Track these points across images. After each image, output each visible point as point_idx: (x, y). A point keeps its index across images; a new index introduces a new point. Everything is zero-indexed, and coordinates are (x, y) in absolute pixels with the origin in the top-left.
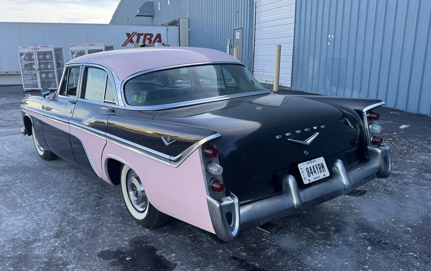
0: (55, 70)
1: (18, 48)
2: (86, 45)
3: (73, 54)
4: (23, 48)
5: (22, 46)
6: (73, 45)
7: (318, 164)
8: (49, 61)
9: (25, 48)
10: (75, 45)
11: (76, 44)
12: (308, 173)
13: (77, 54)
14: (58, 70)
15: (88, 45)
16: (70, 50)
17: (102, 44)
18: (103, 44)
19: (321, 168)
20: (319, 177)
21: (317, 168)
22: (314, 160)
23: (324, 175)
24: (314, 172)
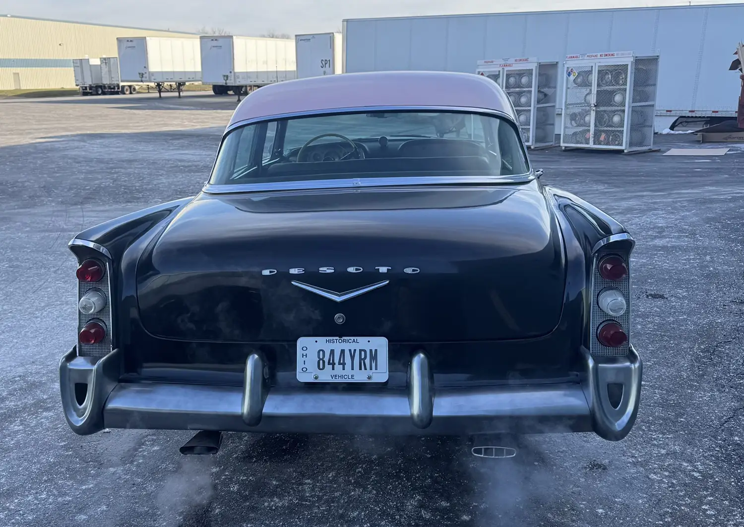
0: (532, 108)
1: (478, 64)
2: (596, 56)
3: (569, 74)
4: (485, 64)
5: (483, 61)
6: (572, 56)
7: (361, 351)
8: (524, 89)
9: (489, 64)
10: (577, 57)
11: (578, 55)
12: (321, 362)
13: (577, 74)
14: (537, 108)
15: (601, 55)
16: (566, 66)
17: (629, 52)
18: (632, 52)
19: (367, 361)
20: (350, 377)
21: (352, 357)
22: (352, 338)
23: (369, 378)
24: (340, 364)
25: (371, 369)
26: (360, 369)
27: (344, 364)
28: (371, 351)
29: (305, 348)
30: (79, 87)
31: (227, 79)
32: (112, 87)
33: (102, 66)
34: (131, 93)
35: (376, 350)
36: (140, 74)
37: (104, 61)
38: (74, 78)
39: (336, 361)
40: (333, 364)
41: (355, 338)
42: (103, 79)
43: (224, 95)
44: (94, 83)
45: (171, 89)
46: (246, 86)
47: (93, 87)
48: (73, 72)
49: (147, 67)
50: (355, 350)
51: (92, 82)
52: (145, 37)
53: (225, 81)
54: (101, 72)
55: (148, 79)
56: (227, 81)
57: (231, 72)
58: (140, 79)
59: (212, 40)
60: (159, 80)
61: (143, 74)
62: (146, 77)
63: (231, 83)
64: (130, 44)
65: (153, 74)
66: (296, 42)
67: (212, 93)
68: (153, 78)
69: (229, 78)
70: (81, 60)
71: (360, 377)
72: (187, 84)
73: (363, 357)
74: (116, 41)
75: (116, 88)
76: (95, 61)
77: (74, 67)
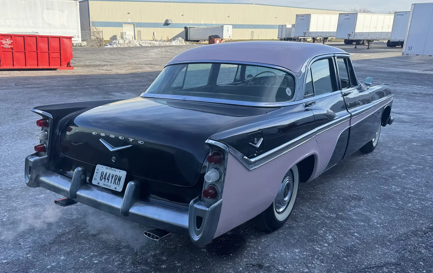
7: (116, 175)
12: (102, 177)
19: (117, 181)
20: (109, 186)
21: (112, 177)
22: (115, 169)
23: (116, 188)
24: (107, 179)
25: (117, 185)
26: (114, 184)
27: (108, 180)
28: (119, 176)
29: (98, 170)
30: (279, 39)
31: (350, 36)
32: (295, 39)
33: (292, 28)
34: (304, 42)
35: (121, 176)
36: (304, 33)
37: (294, 26)
38: (277, 34)
39: (106, 178)
40: (105, 179)
41: (116, 169)
42: (291, 35)
43: (351, 45)
44: (286, 37)
45: (320, 41)
46: (364, 40)
47: (286, 39)
48: (278, 31)
49: (308, 29)
50: (114, 175)
51: (286, 36)
52: (310, 14)
53: (348, 37)
54: (291, 32)
55: (308, 35)
56: (349, 37)
57: (352, 33)
58: (304, 36)
59: (346, 15)
60: (314, 36)
61: (306, 33)
62: (307, 35)
63: (351, 38)
64: (302, 18)
65: (311, 33)
66: (394, 16)
67: (343, 43)
68: (310, 35)
69: (351, 35)
70: (283, 25)
71: (113, 187)
72: (329, 38)
73: (116, 178)
74: (295, 16)
75: (297, 40)
76: (289, 26)
77: (279, 29)
